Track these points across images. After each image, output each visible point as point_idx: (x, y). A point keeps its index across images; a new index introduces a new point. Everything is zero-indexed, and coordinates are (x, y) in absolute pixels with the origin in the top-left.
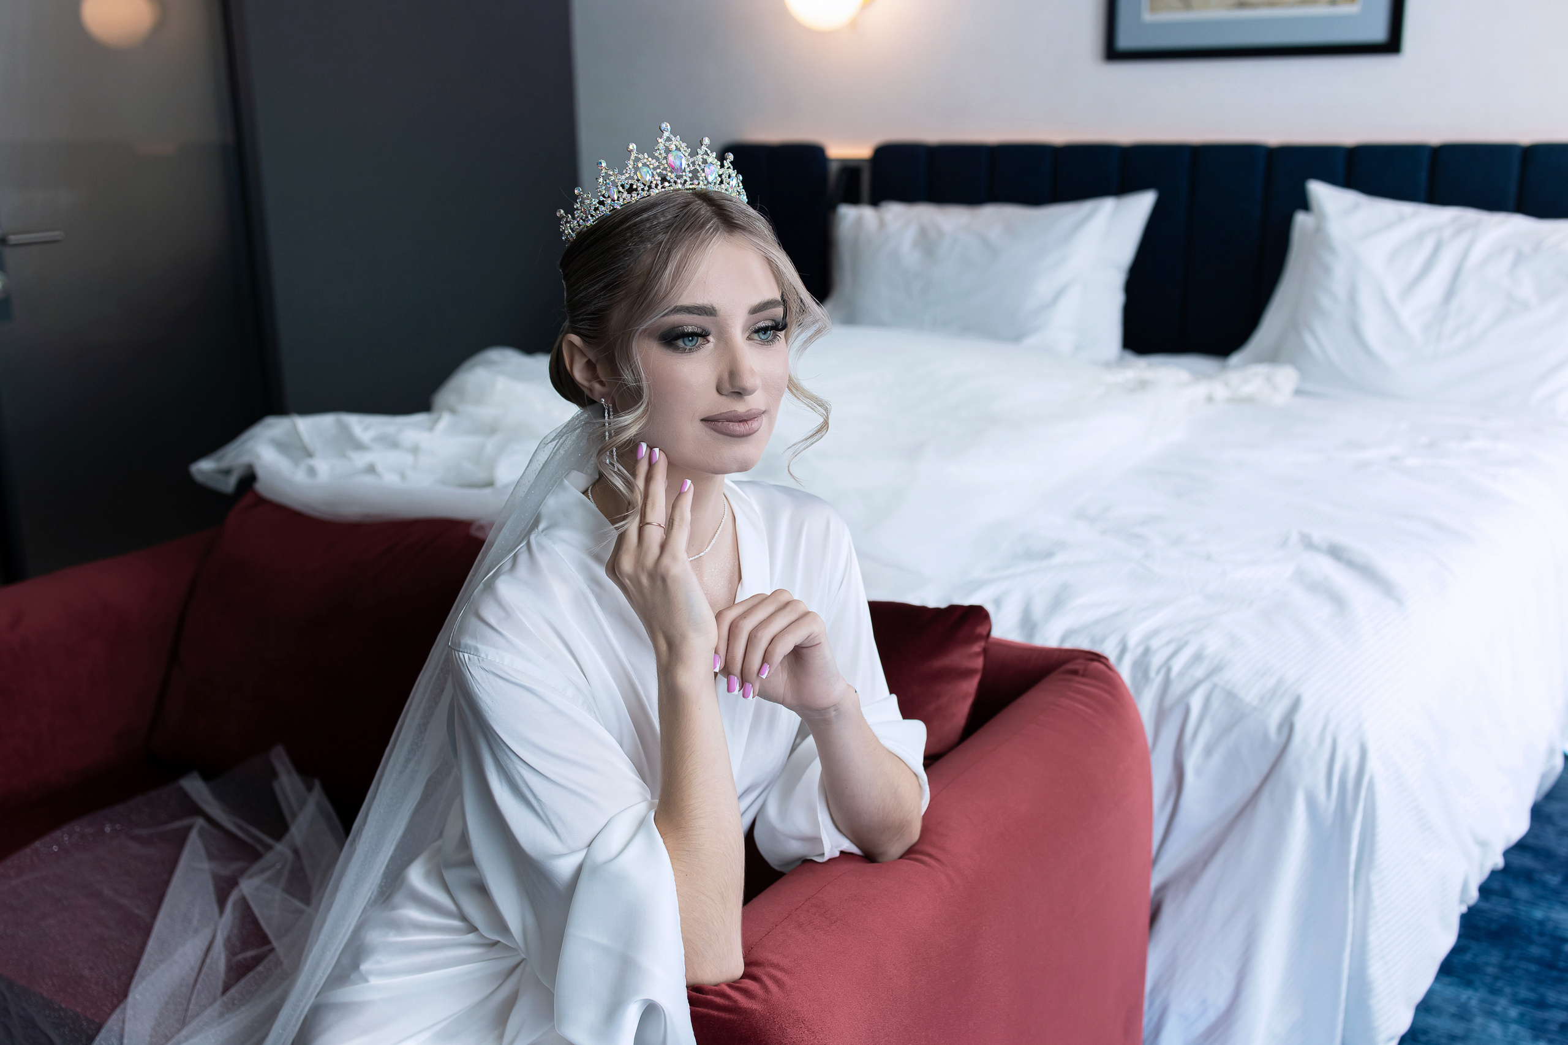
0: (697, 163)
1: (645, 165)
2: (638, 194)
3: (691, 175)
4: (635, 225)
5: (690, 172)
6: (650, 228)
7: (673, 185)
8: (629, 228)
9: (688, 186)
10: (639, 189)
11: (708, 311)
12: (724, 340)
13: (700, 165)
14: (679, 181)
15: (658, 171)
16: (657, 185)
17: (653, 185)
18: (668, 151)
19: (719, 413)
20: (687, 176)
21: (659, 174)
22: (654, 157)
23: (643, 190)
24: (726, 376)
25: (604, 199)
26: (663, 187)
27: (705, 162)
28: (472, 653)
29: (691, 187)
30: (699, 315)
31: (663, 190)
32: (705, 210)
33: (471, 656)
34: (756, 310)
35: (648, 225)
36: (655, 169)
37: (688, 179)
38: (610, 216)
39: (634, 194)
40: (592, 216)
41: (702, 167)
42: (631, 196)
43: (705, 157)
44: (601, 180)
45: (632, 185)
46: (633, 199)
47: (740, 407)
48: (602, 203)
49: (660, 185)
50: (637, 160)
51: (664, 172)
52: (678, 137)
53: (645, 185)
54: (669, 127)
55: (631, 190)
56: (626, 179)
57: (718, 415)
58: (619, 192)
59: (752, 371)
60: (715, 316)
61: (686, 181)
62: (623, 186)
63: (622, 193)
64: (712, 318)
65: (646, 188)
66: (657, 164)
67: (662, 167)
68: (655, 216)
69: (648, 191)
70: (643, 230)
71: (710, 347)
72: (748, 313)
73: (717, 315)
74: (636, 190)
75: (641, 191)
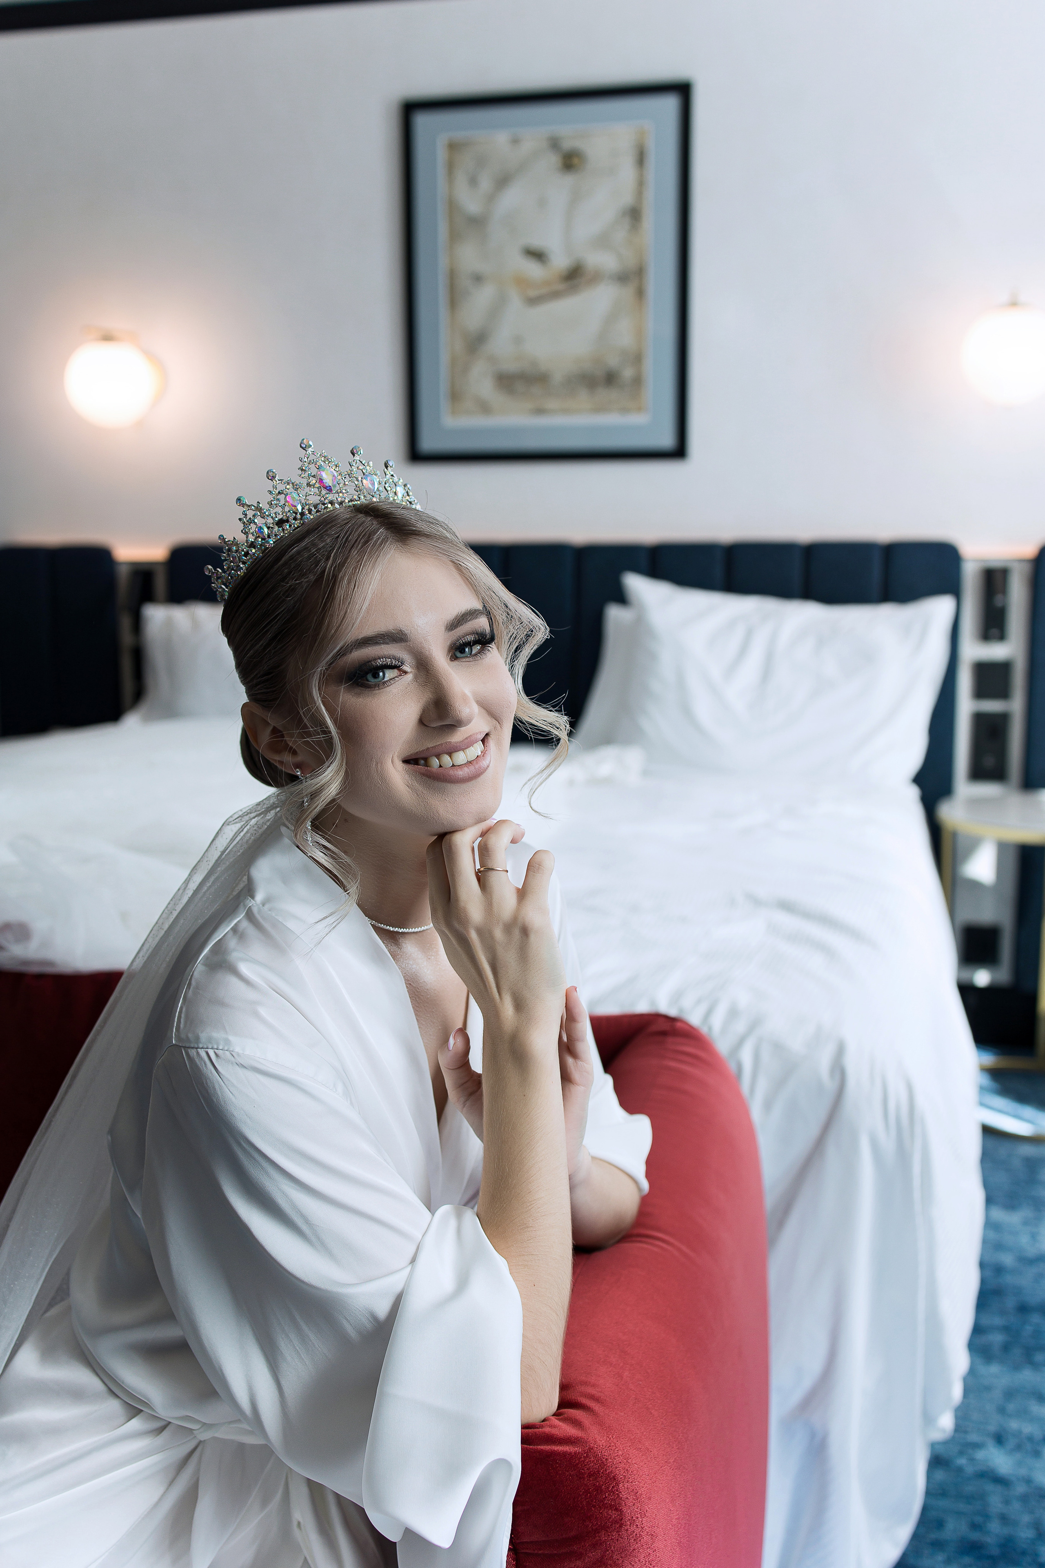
2: (290, 526)
4: (292, 558)
5: (347, 487)
6: (309, 558)
7: (329, 506)
8: (286, 563)
9: (347, 503)
10: (291, 519)
11: (397, 637)
12: (424, 666)
14: (334, 501)
16: (309, 511)
17: (306, 512)
20: (342, 493)
23: (295, 519)
24: (432, 708)
25: (253, 540)
26: (317, 512)
27: (362, 473)
28: (220, 1047)
29: (351, 503)
30: (386, 643)
31: (319, 514)
32: (369, 522)
33: (219, 1052)
34: (453, 625)
35: (306, 555)
37: (344, 497)
38: (263, 557)
39: (287, 526)
40: (244, 563)
41: (358, 480)
42: (283, 530)
45: (281, 517)
46: (286, 532)
47: (454, 736)
48: (251, 545)
49: (313, 509)
51: (317, 494)
53: (296, 513)
55: (281, 523)
58: (269, 528)
59: (465, 698)
60: (406, 641)
61: (342, 500)
62: (271, 520)
63: (272, 528)
64: (403, 644)
65: (299, 516)
68: (314, 544)
69: (301, 519)
70: (301, 562)
71: (410, 677)
72: (445, 631)
73: (409, 639)
74: (287, 521)
75: (294, 521)
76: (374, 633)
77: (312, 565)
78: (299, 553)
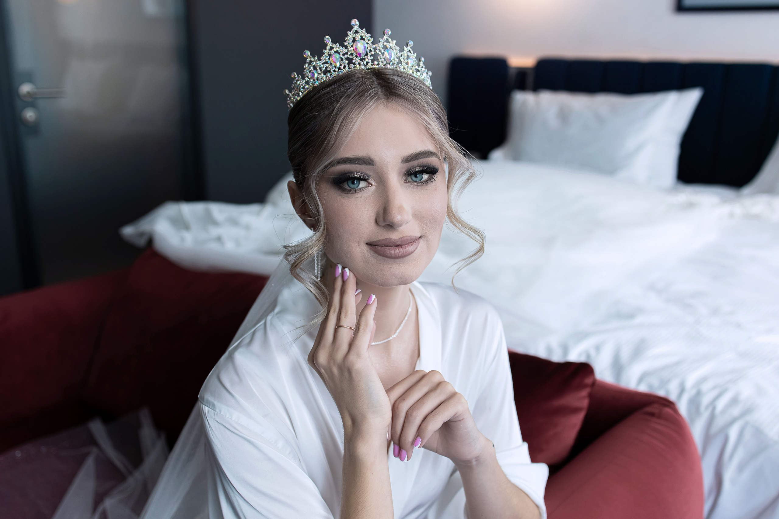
0: (378, 48)
1: (337, 52)
2: (331, 75)
3: (372, 58)
4: (320, 97)
5: (371, 55)
6: (328, 99)
7: (358, 66)
9: (369, 66)
10: (332, 71)
11: (368, 161)
12: (382, 182)
13: (380, 51)
14: (362, 63)
15: (346, 56)
16: (345, 67)
17: (342, 67)
18: (354, 40)
19: (377, 240)
20: (369, 58)
21: (347, 59)
22: (343, 46)
23: (335, 71)
24: (381, 212)
25: (308, 80)
26: (349, 68)
27: (385, 47)
28: (210, 407)
29: (372, 67)
30: (360, 164)
31: (350, 70)
33: (210, 410)
34: (408, 160)
35: (327, 97)
36: (344, 55)
37: (370, 61)
38: (311, 91)
39: (328, 75)
40: (302, 93)
41: (383, 51)
42: (326, 77)
43: (385, 44)
44: (307, 66)
45: (326, 68)
46: (328, 78)
47: (394, 236)
48: (307, 83)
49: (347, 66)
50: (331, 48)
51: (351, 57)
52: (364, 29)
53: (336, 67)
54: (358, 23)
55: (325, 72)
56: (323, 64)
57: (377, 241)
58: (318, 73)
60: (373, 165)
61: (367, 63)
62: (320, 69)
63: (320, 74)
64: (371, 167)
65: (337, 70)
66: (346, 51)
67: (349, 53)
69: (338, 72)
71: (372, 189)
72: (402, 162)
73: (375, 164)
74: (330, 71)
75: (333, 72)
76: (353, 156)
77: (329, 104)
78: (324, 94)
